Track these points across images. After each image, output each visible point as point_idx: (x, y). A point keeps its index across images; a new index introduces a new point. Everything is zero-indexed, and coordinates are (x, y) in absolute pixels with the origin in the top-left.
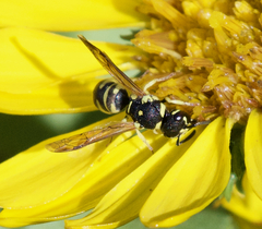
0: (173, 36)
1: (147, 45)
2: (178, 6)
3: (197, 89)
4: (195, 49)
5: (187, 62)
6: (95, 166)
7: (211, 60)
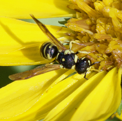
0: (88, 22)
1: (74, 26)
2: (91, 5)
3: (102, 52)
4: (101, 29)
5: (97, 36)
6: (44, 95)
7: (110, 35)
